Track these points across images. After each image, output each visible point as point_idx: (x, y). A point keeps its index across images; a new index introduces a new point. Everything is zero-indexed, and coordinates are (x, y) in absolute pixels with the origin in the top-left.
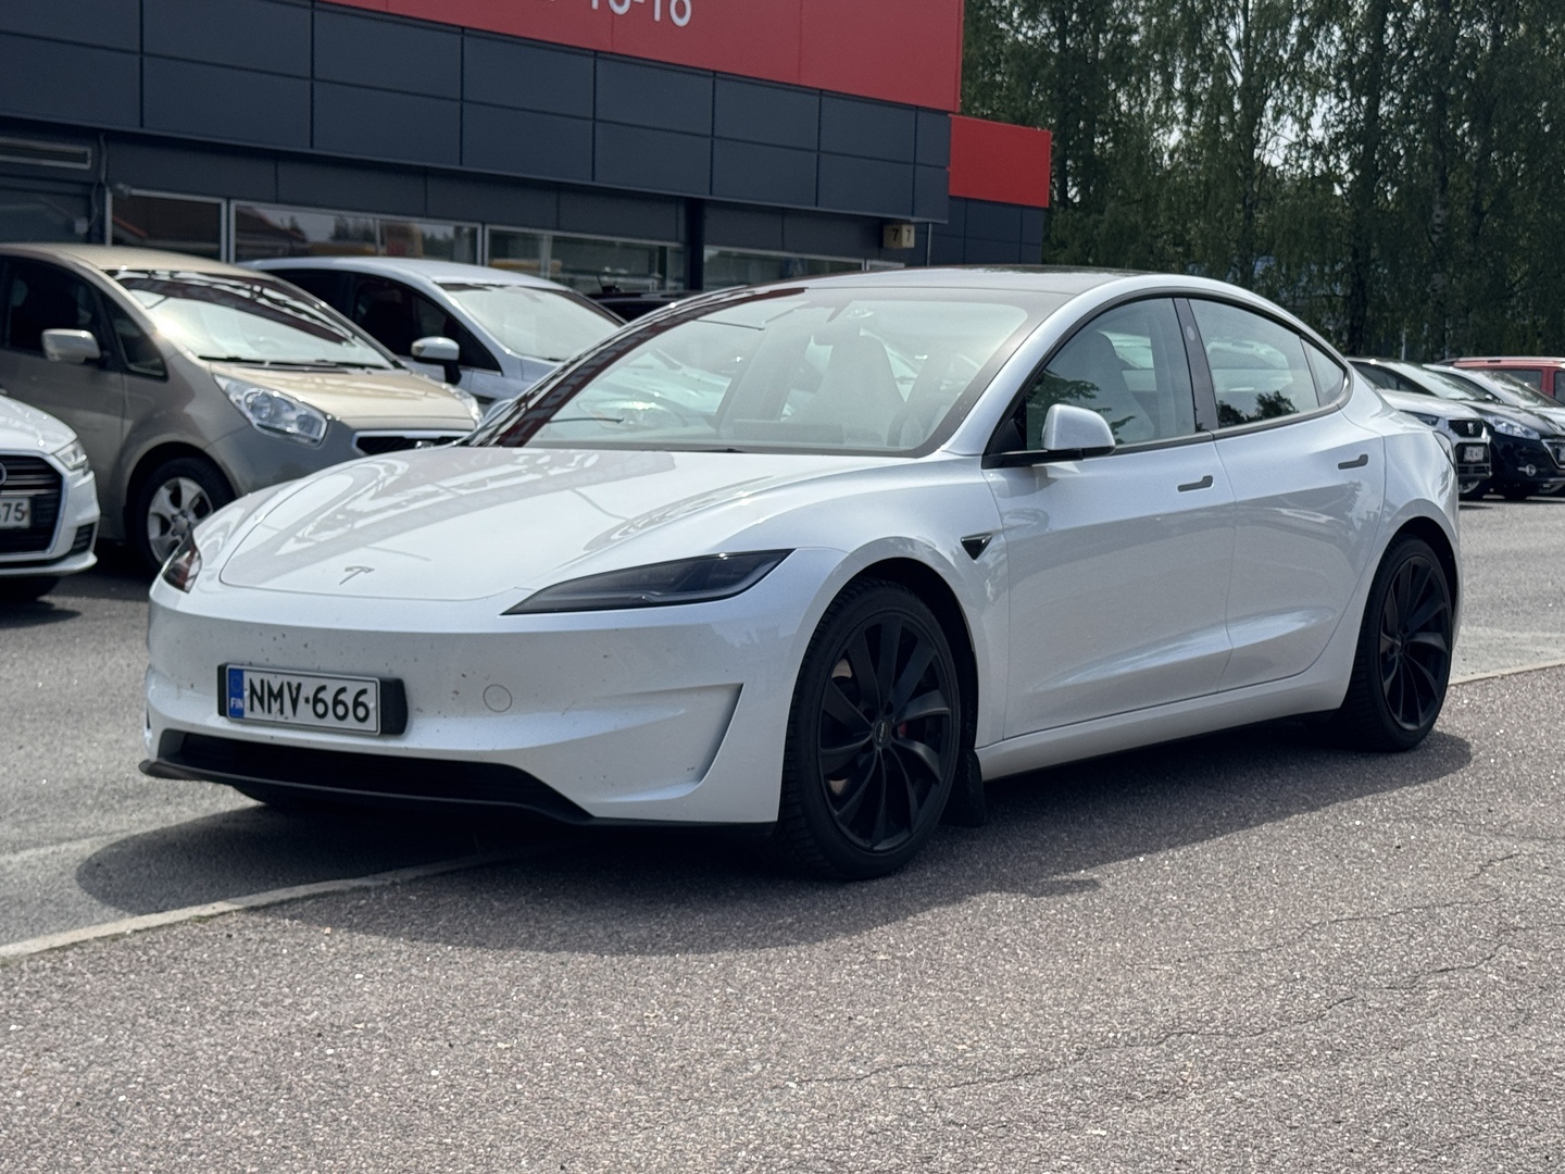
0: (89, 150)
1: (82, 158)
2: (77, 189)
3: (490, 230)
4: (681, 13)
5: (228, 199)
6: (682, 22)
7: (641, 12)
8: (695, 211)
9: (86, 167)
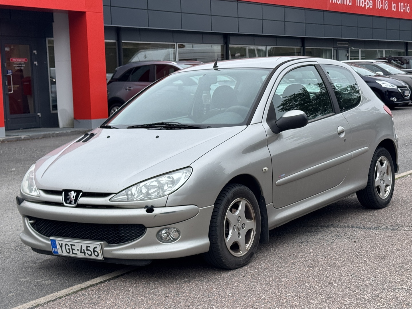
0: (348, 43)
1: (347, 44)
2: (346, 49)
3: (385, 50)
4: (408, 11)
5: (360, 48)
6: (408, 12)
7: (404, 10)
8: (407, 44)
9: (348, 45)
